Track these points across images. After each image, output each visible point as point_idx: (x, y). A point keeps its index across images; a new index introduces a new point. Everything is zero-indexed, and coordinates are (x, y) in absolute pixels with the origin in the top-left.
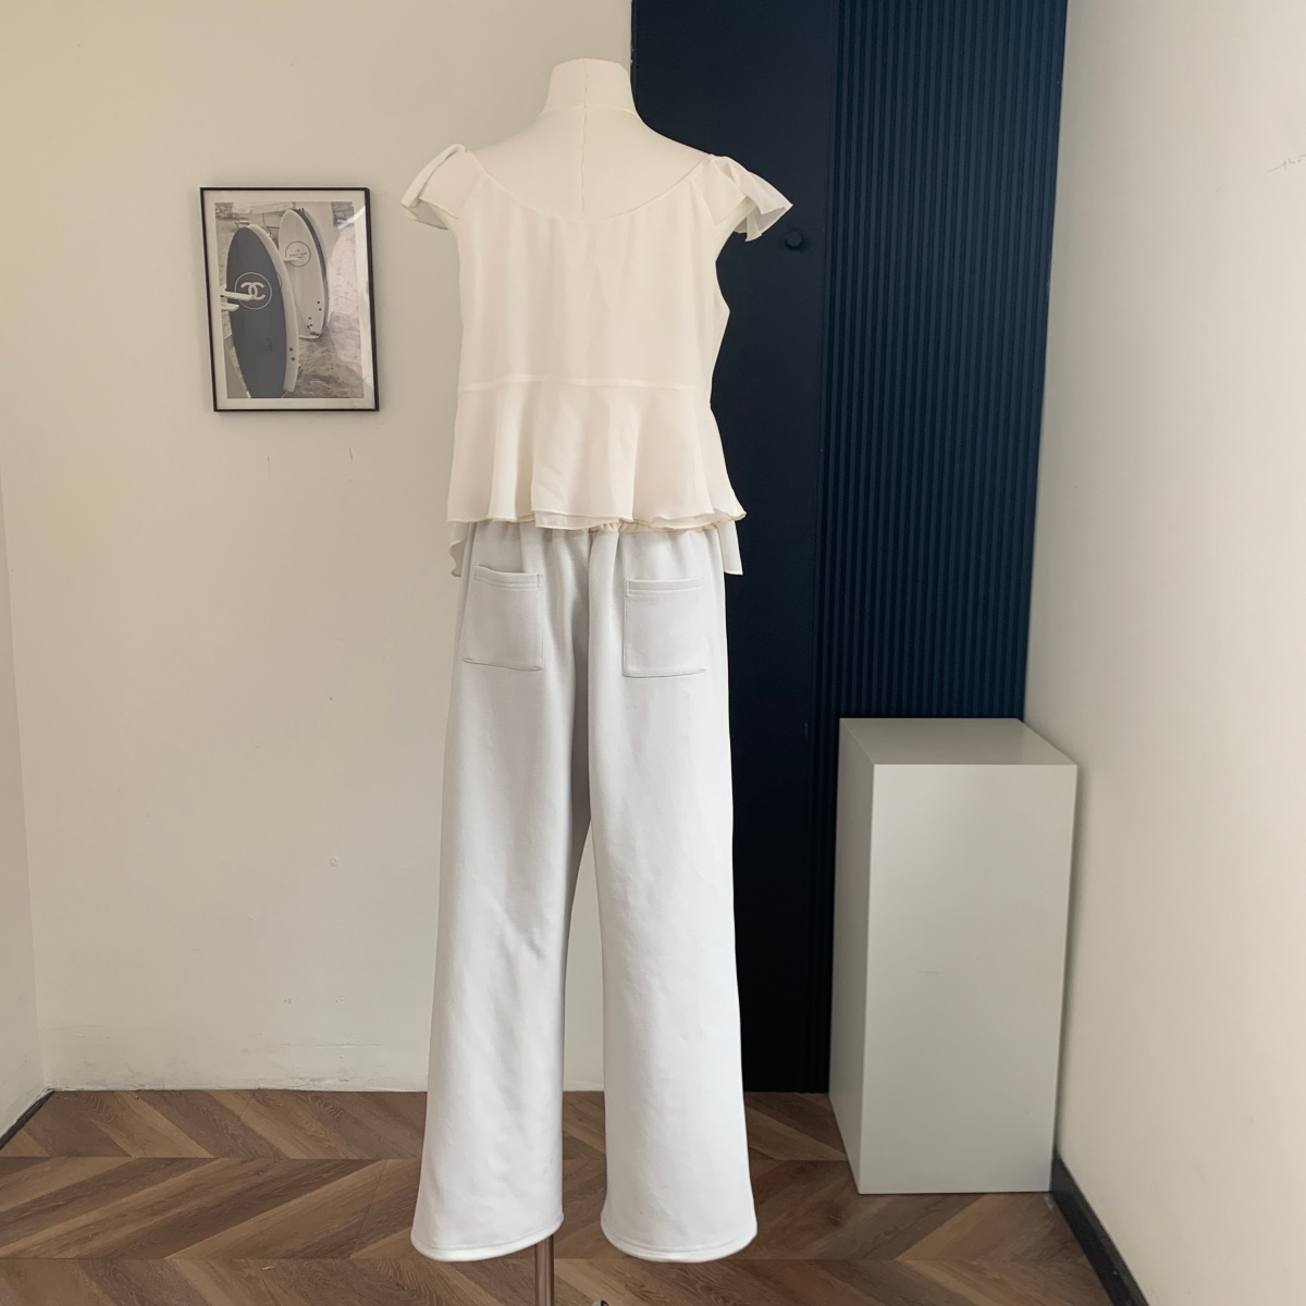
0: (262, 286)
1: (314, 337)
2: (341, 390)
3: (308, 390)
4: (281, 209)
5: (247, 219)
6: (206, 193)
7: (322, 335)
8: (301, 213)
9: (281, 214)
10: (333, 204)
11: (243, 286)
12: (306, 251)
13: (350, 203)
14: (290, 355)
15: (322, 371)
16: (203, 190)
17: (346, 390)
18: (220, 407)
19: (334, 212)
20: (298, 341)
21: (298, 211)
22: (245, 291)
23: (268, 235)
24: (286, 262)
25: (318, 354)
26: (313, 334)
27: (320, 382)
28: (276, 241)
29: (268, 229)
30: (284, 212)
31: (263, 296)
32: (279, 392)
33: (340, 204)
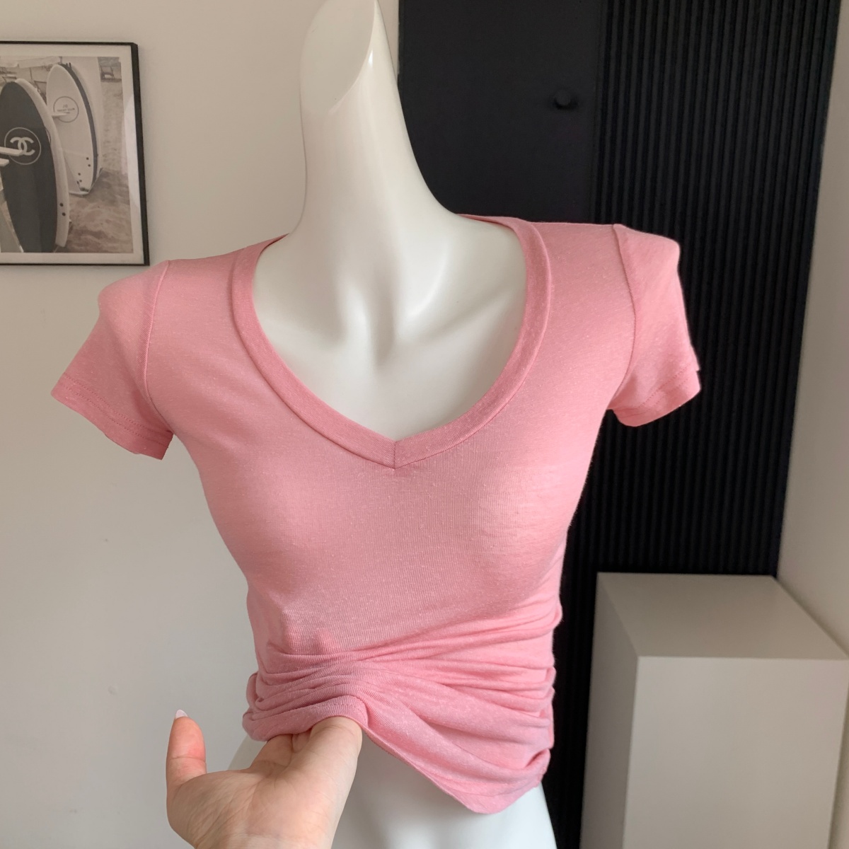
0: (32, 141)
1: (83, 193)
2: (110, 245)
3: (79, 245)
4: (47, 64)
5: (14, 73)
7: (92, 191)
8: (68, 67)
9: (48, 68)
10: (100, 59)
11: (12, 141)
12: (75, 106)
13: (117, 58)
14: (59, 208)
15: (91, 227)
17: (115, 245)
19: (101, 67)
20: (68, 194)
21: (65, 66)
22: (14, 146)
23: (36, 89)
24: (54, 118)
25: (87, 210)
26: (83, 189)
27: (90, 237)
28: (44, 95)
29: (35, 83)
30: (51, 66)
31: (33, 152)
32: (50, 246)
33: (107, 59)
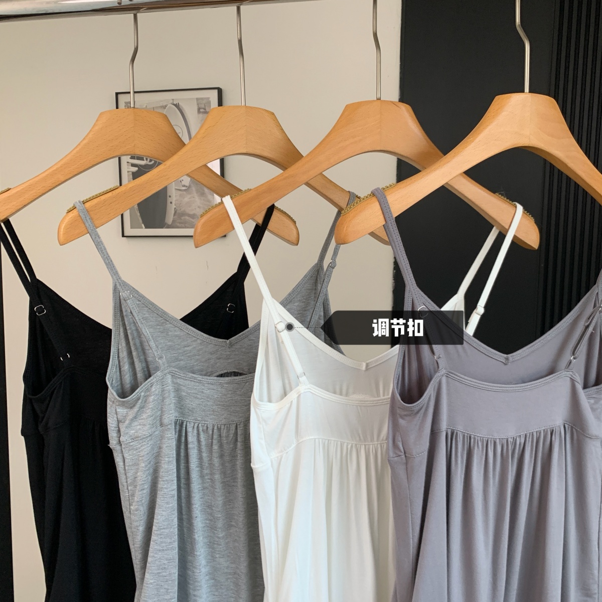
1: (184, 188)
3: (180, 223)
4: (164, 104)
6: (120, 96)
7: (189, 187)
8: (177, 106)
9: (165, 107)
10: (197, 99)
12: (180, 131)
13: (209, 98)
14: (169, 200)
15: (189, 211)
16: (117, 94)
18: (125, 235)
19: (198, 104)
20: (174, 190)
21: (175, 105)
22: (142, 158)
25: (186, 199)
26: (184, 186)
27: (187, 218)
30: (166, 106)
31: (153, 162)
32: (162, 225)
33: (202, 99)
